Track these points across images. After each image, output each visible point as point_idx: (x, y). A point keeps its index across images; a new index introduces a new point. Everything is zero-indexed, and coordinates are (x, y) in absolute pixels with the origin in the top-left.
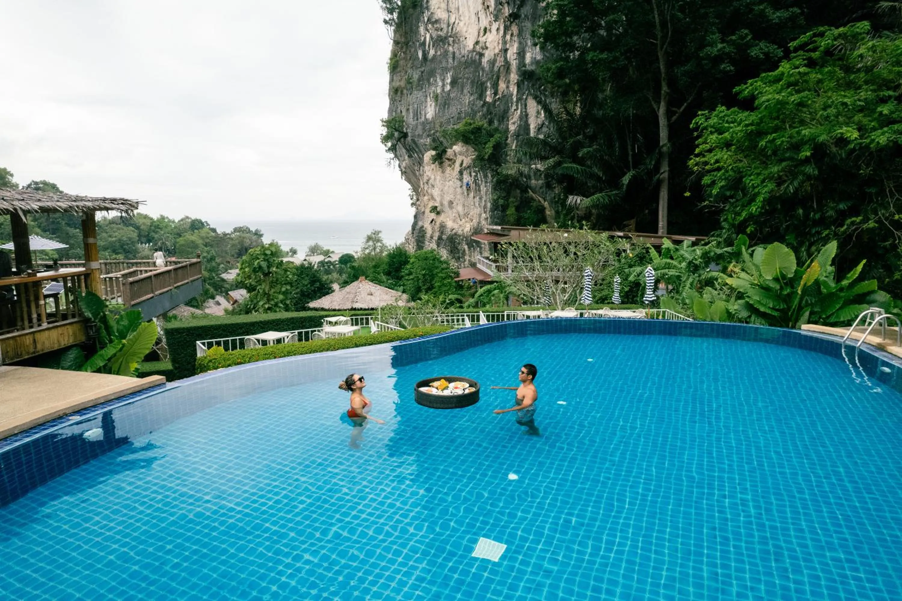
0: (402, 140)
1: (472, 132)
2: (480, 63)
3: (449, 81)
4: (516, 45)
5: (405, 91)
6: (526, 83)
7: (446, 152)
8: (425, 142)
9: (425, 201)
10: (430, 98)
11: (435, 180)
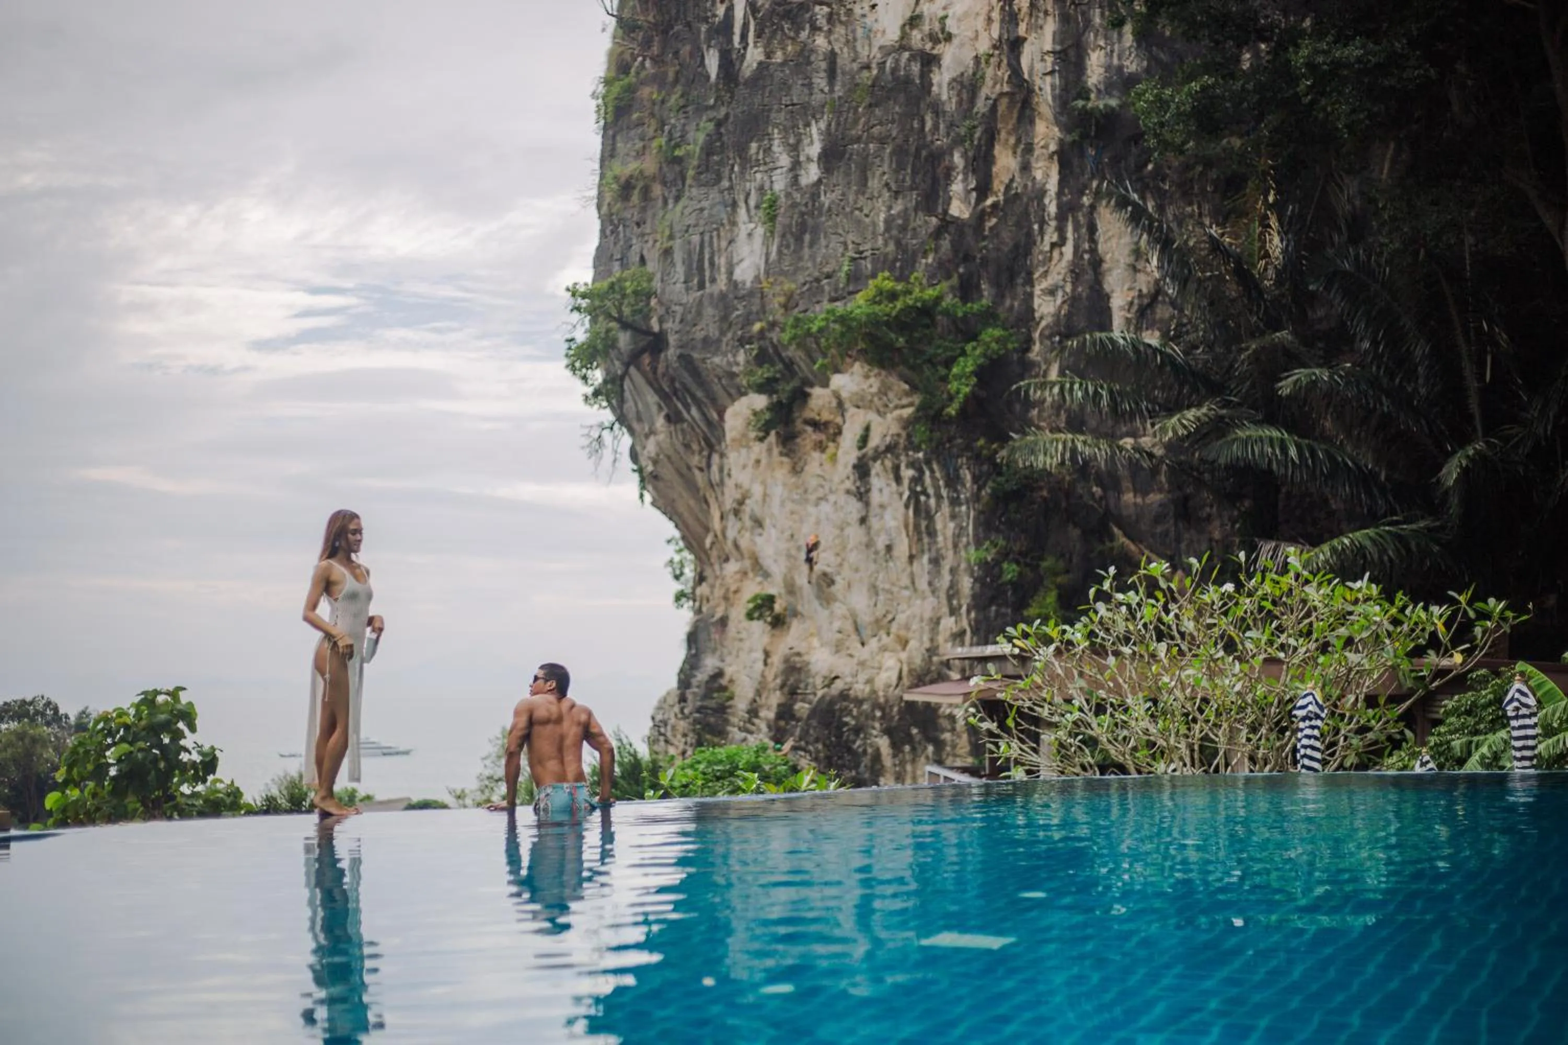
0: (646, 359)
1: (900, 324)
2: (926, 85)
3: (815, 150)
4: (1050, 26)
5: (657, 190)
6: (1091, 152)
7: (806, 396)
8: (729, 363)
9: (729, 580)
10: (748, 210)
11: (768, 499)
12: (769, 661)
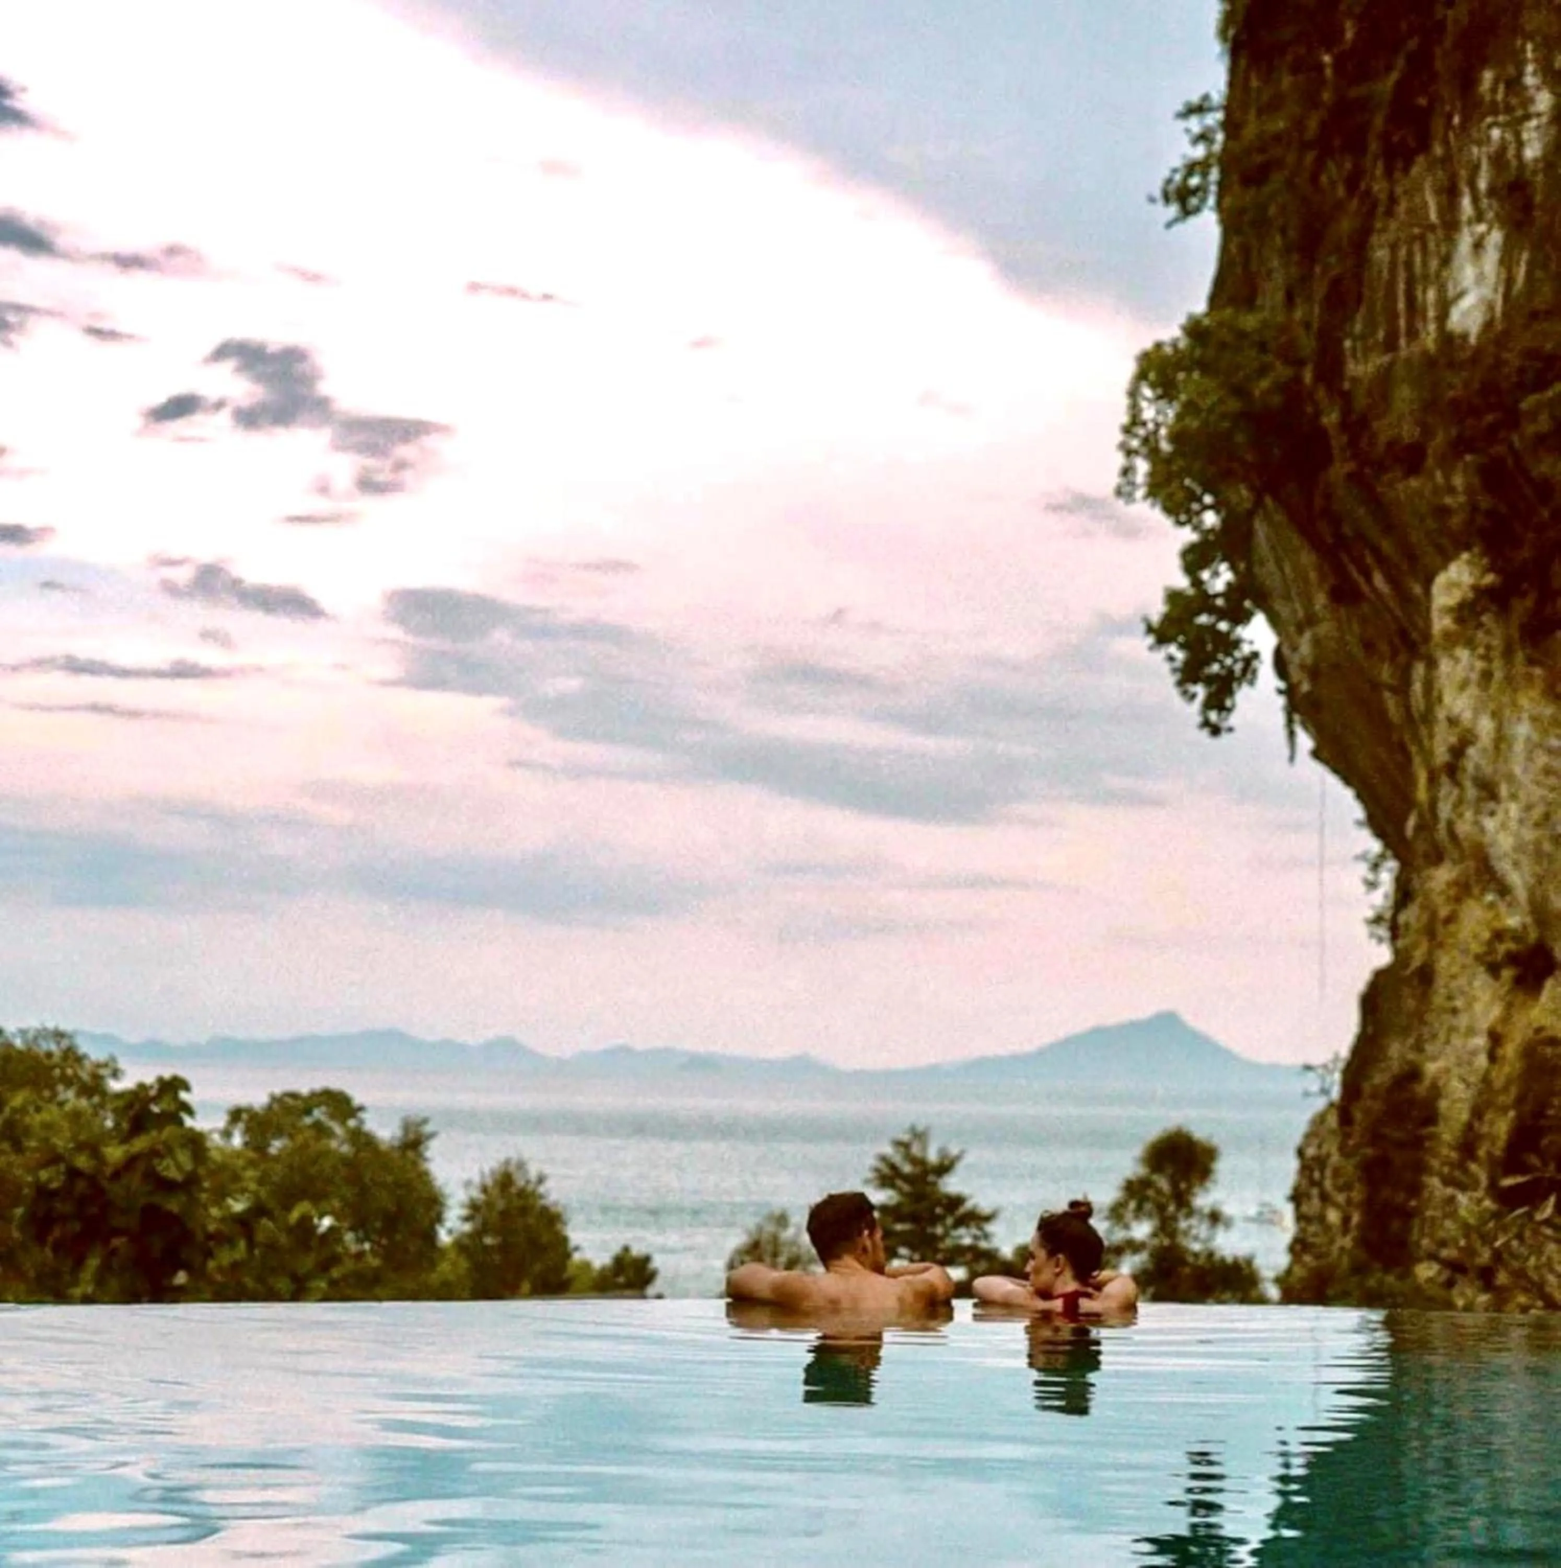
0: (1292, 482)
8: (1436, 491)
9: (1439, 900)
10: (1475, 200)
11: (1503, 746)
12: (1500, 1052)
